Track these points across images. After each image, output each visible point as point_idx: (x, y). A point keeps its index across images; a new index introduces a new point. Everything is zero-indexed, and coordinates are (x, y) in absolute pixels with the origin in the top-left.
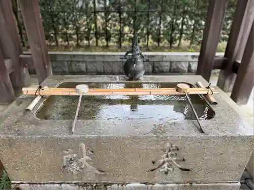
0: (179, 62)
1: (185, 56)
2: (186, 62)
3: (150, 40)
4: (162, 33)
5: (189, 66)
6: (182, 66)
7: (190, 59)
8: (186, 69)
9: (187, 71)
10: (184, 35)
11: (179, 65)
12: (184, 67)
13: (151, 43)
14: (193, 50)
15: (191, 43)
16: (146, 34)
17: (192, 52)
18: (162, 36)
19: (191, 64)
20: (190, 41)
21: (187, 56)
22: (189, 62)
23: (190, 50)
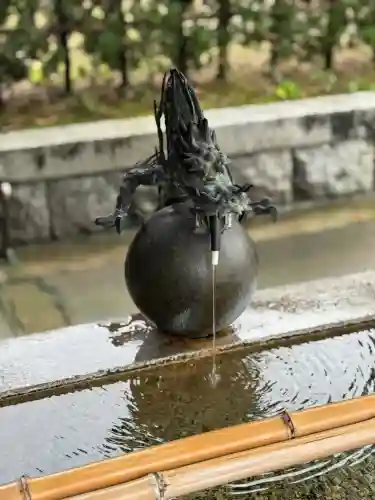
0: (248, 155)
1: (269, 124)
2: (277, 150)
3: (80, 60)
4: (129, 18)
5: (298, 169)
6: (262, 173)
7: (297, 136)
8: (285, 186)
9: (289, 197)
10: (237, 20)
11: (250, 172)
12: (274, 180)
13: (82, 72)
14: (292, 86)
15: (275, 57)
16: (50, 30)
17: (290, 97)
18: (133, 35)
19: (303, 156)
20: (266, 46)
21: (280, 123)
22: (293, 151)
23: (281, 92)
